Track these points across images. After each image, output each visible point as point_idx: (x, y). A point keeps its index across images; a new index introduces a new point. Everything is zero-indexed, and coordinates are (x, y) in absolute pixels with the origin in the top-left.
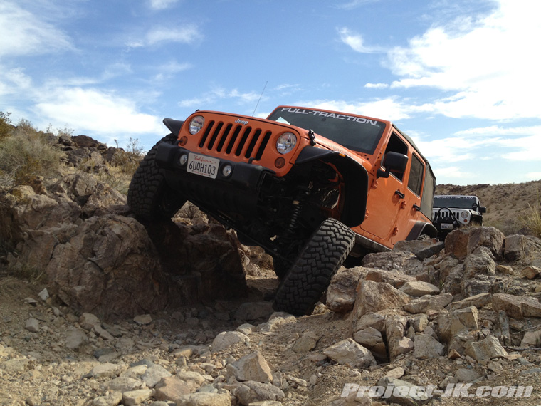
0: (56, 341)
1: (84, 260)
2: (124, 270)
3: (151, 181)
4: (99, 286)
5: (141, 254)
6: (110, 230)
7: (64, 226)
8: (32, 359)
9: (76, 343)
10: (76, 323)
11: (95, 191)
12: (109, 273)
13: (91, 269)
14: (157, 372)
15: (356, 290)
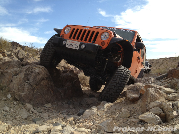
0: (17, 116)
1: (25, 82)
2: (40, 86)
3: (50, 51)
4: (31, 92)
5: (46, 80)
6: (35, 70)
7: (16, 69)
8: (9, 124)
9: (25, 116)
10: (23, 108)
11: (26, 56)
12: (35, 87)
13: (28, 86)
14: (69, 129)
15: (139, 92)
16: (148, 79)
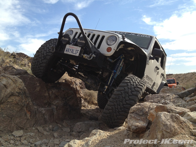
5: (18, 96)
6: (0, 82)
15: (148, 118)
16: (165, 95)
